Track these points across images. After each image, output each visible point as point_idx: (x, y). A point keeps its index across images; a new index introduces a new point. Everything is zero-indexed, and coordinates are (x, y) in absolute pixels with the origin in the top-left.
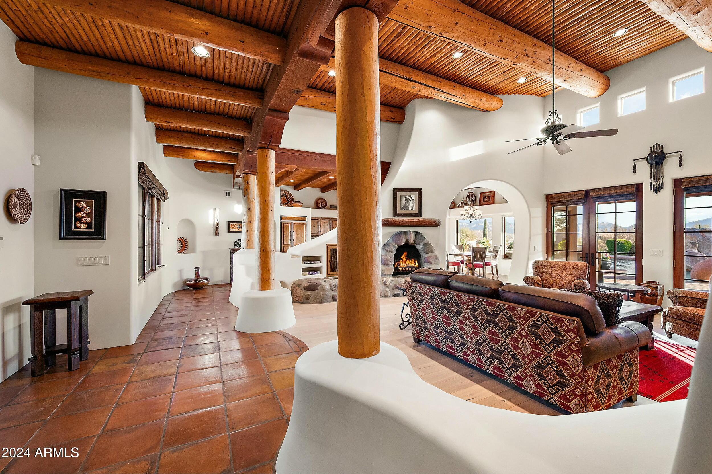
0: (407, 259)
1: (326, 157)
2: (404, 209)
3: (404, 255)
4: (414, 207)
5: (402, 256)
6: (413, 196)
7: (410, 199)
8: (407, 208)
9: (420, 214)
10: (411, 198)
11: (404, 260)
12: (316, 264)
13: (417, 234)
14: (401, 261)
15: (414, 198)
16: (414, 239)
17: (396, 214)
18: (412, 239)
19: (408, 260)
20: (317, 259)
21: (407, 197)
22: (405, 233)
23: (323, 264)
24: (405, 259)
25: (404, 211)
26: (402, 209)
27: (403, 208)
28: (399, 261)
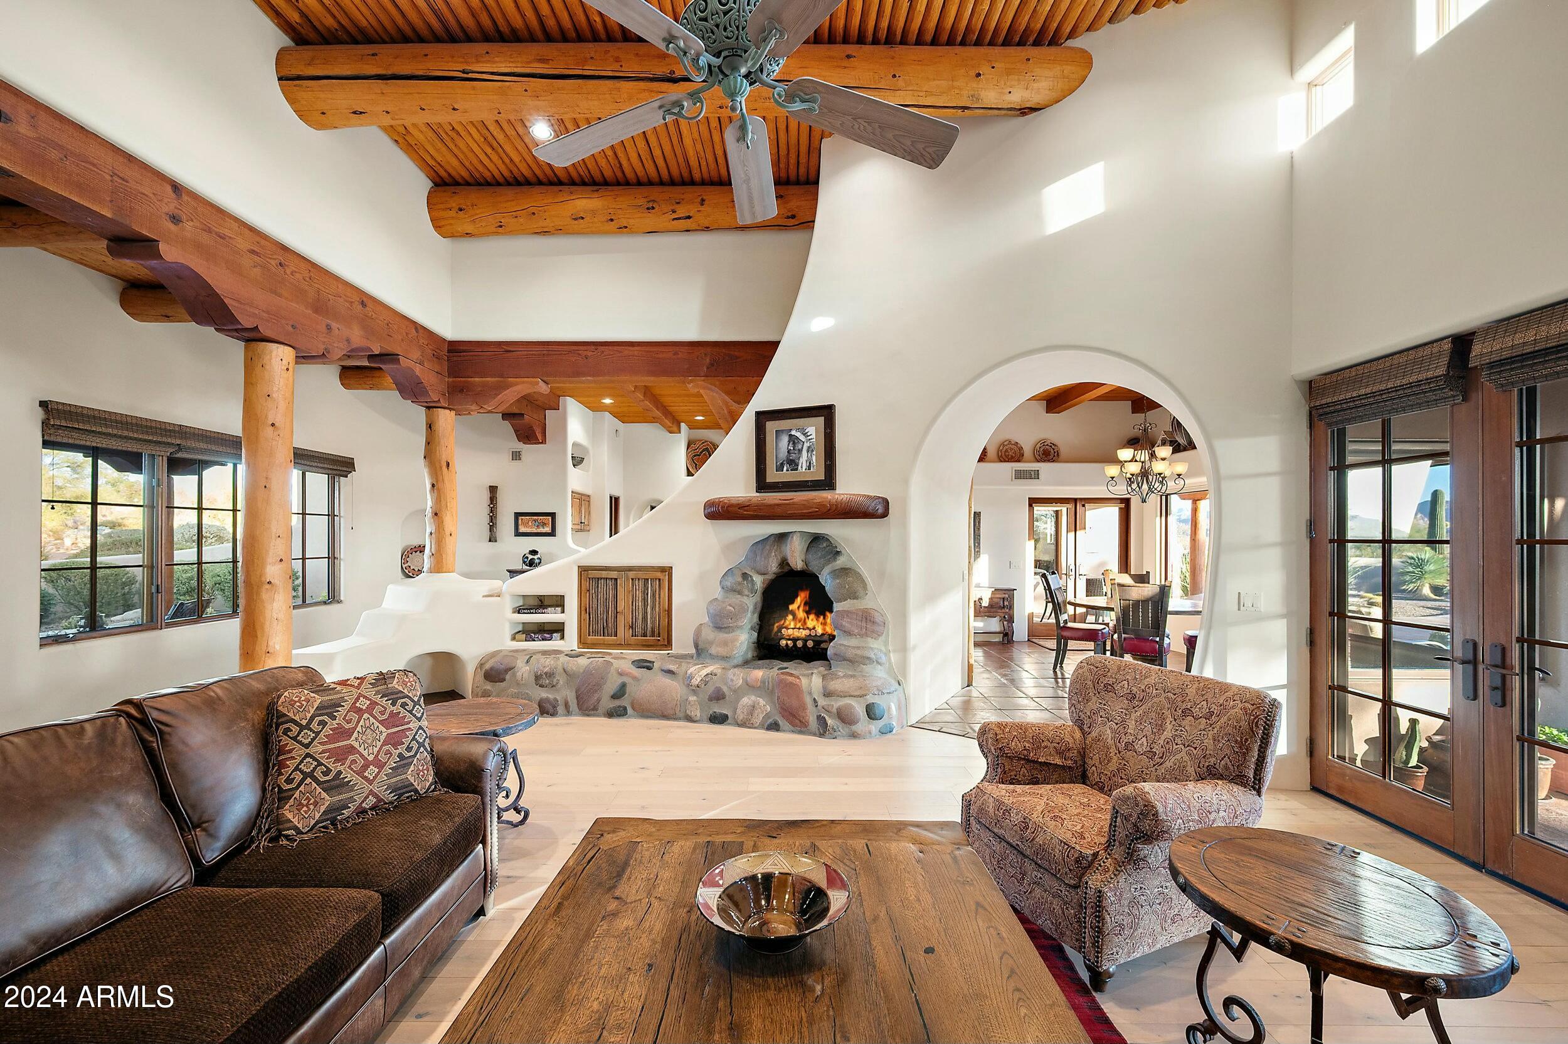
0: (808, 613)
1: (615, 348)
2: (785, 469)
3: (799, 599)
4: (814, 461)
5: (793, 603)
6: (811, 430)
7: (802, 438)
8: (793, 464)
9: (829, 482)
10: (805, 434)
11: (801, 614)
12: (550, 616)
13: (816, 540)
14: (790, 617)
15: (813, 436)
16: (803, 557)
17: (762, 485)
18: (796, 555)
19: (812, 616)
20: (559, 602)
21: (793, 433)
22: (782, 537)
23: (570, 617)
24: (804, 611)
25: (786, 475)
26: (780, 468)
27: (782, 465)
28: (785, 619)
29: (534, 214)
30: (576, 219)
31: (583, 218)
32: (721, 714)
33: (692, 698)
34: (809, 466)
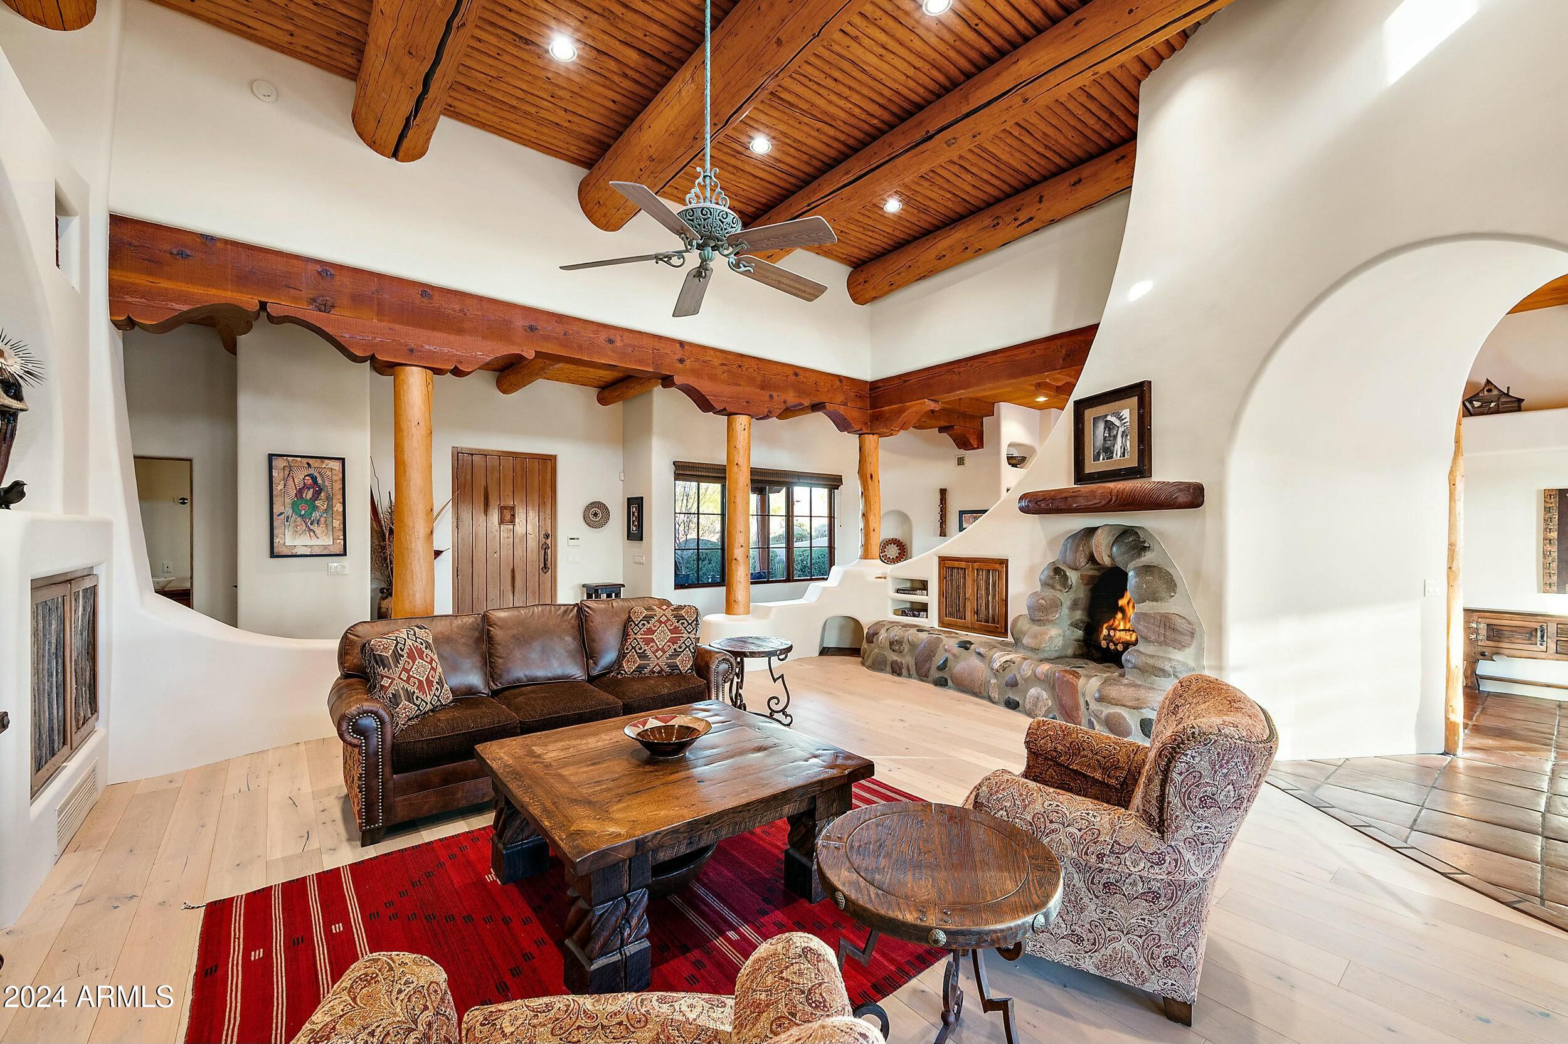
1: (982, 360)
2: (1101, 458)
4: (1128, 446)
6: (1126, 413)
7: (1117, 423)
8: (1108, 451)
9: (1142, 469)
10: (1120, 419)
12: (918, 598)
13: (1126, 532)
14: (1119, 615)
15: (1128, 420)
16: (1108, 553)
17: (1080, 476)
18: (1104, 550)
20: (923, 586)
21: (1109, 418)
22: (1091, 532)
23: (932, 598)
25: (1102, 465)
26: (1097, 458)
27: (1099, 453)
28: (1115, 618)
29: (910, 266)
30: (940, 259)
31: (944, 256)
32: (1014, 700)
33: (993, 681)
34: (1124, 451)
